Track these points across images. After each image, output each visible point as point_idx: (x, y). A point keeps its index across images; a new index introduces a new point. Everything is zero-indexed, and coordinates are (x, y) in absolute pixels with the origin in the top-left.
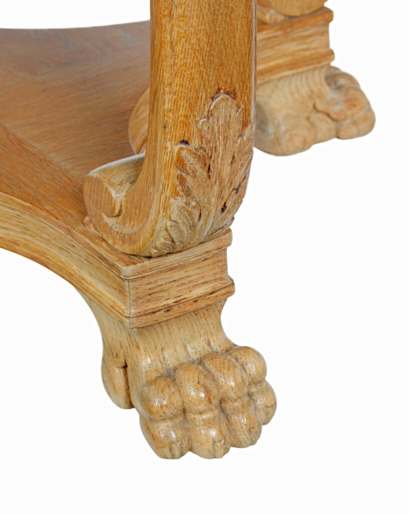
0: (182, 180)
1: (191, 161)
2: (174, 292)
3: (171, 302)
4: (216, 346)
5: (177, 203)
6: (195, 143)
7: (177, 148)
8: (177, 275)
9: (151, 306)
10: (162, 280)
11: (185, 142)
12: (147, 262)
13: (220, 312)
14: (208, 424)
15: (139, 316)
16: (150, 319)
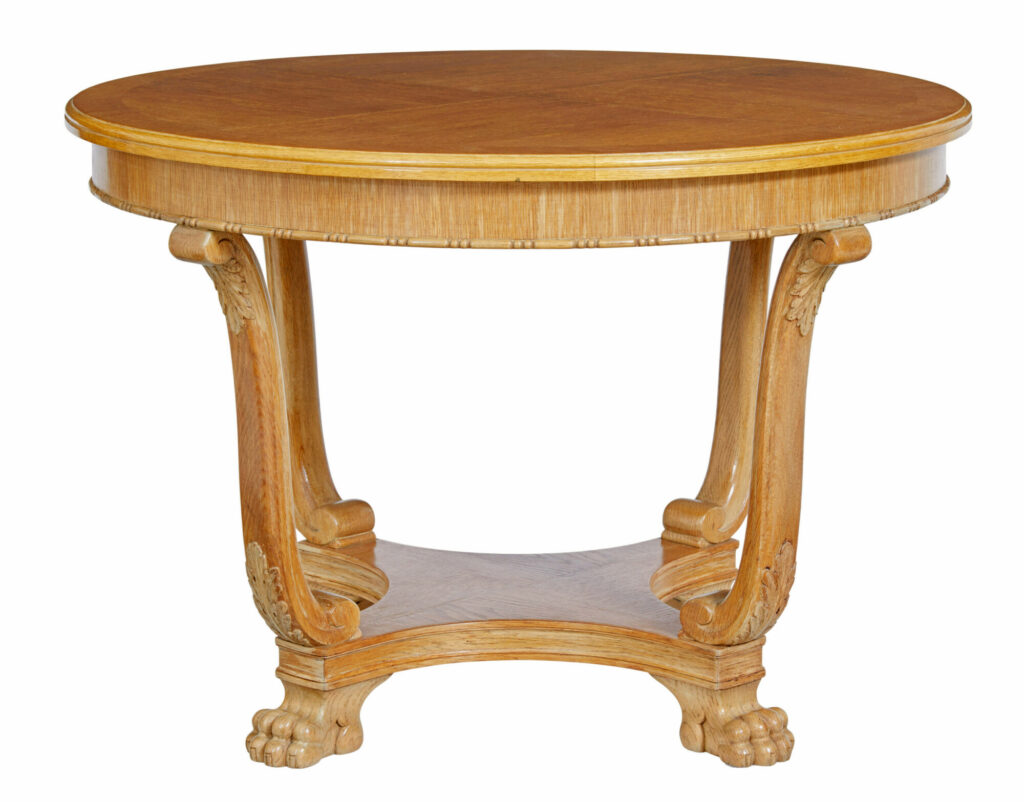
0: (764, 591)
1: (770, 579)
2: (738, 670)
3: (737, 676)
4: (757, 708)
5: (759, 605)
6: (773, 569)
7: (763, 572)
8: (741, 659)
9: (728, 677)
10: (734, 661)
11: (768, 568)
12: (729, 649)
13: (757, 687)
14: (766, 744)
15: (722, 682)
16: (727, 685)
